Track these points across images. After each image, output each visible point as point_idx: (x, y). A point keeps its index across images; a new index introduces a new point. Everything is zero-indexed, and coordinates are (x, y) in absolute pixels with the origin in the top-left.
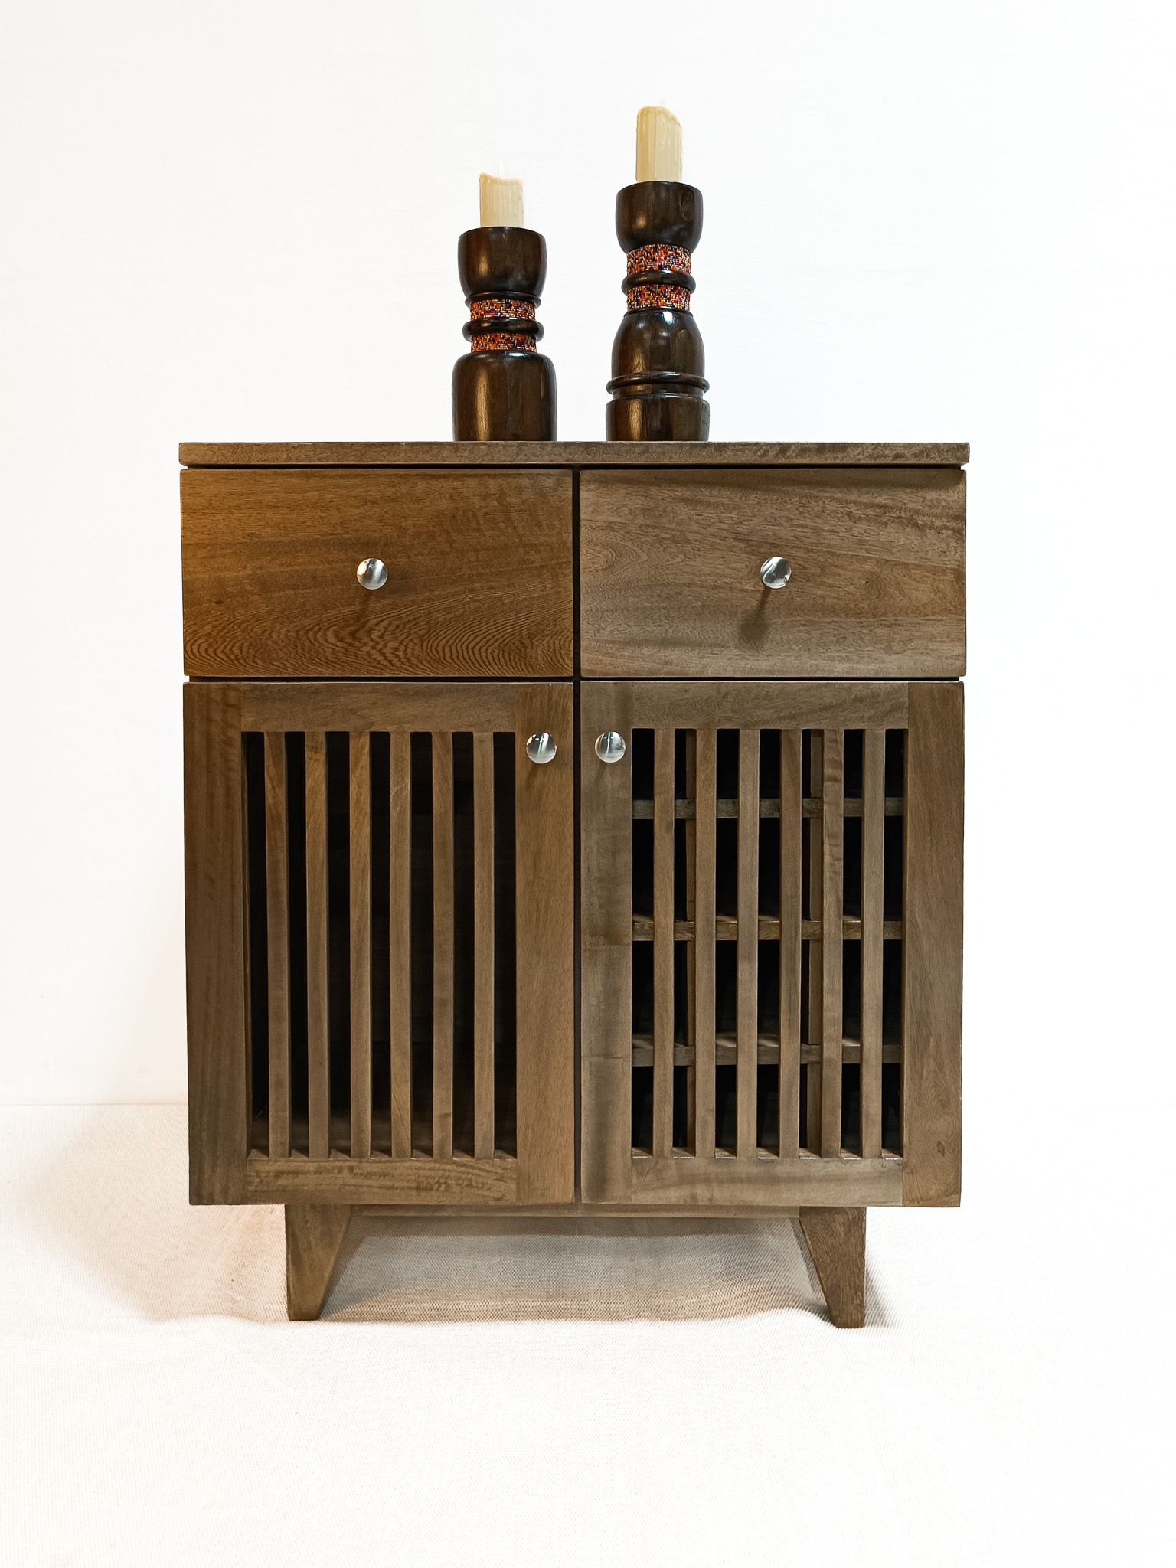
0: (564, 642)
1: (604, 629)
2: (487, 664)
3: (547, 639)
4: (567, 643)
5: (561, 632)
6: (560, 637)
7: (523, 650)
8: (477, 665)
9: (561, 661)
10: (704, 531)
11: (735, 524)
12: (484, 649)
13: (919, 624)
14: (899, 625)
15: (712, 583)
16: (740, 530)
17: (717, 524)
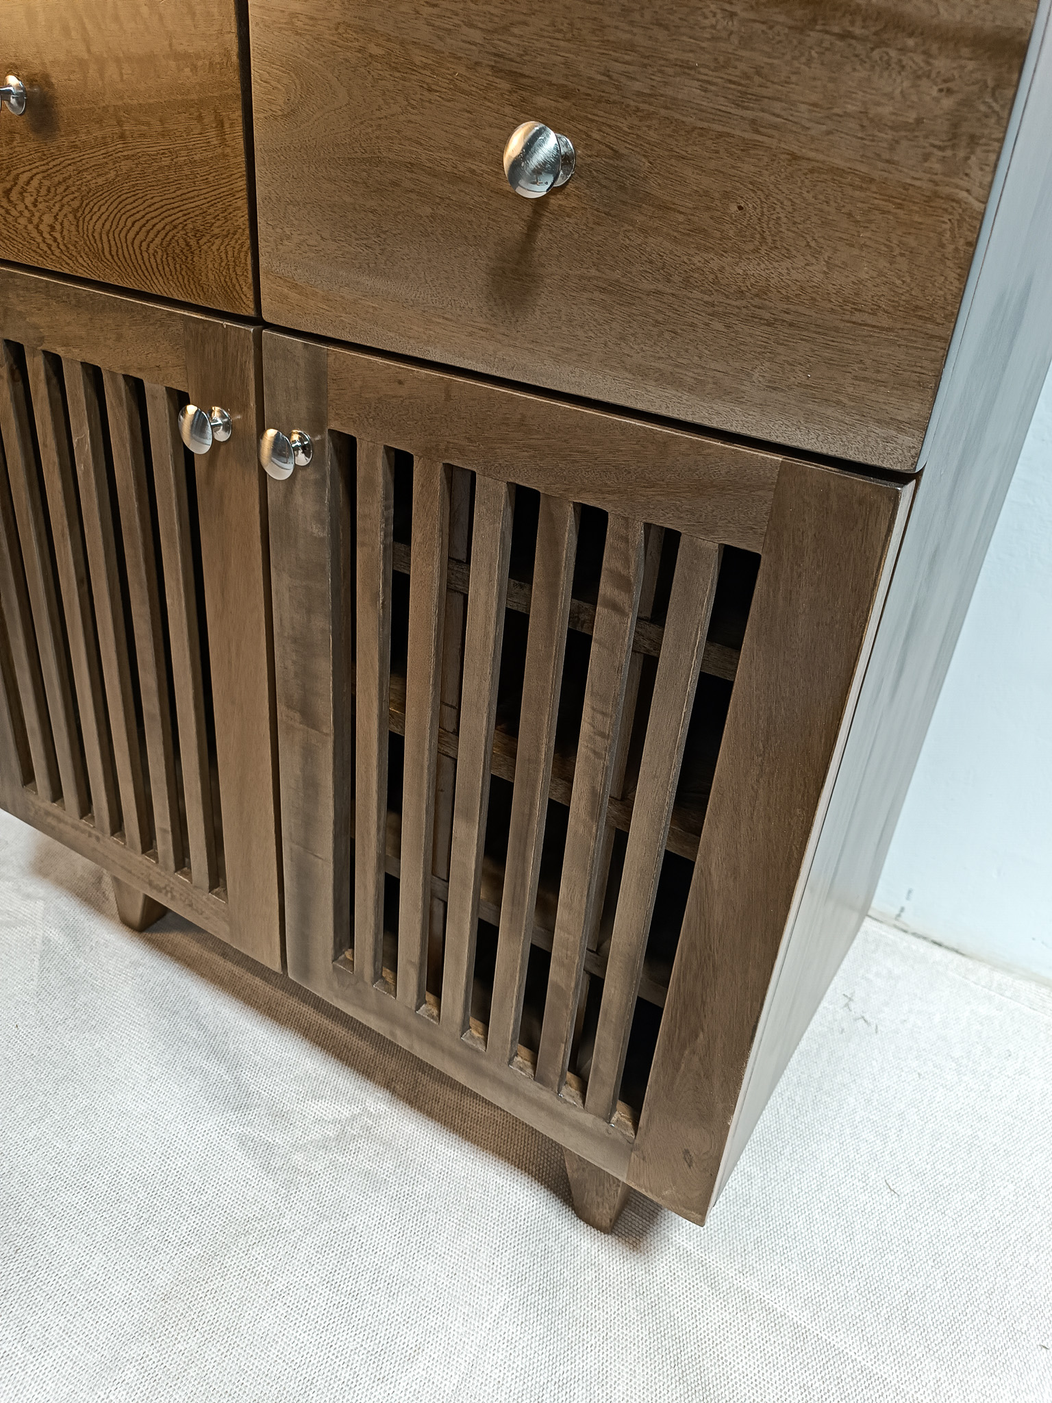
0: (239, 252)
1: (289, 238)
2: (151, 273)
3: (218, 242)
4: (242, 255)
5: (234, 234)
6: (233, 243)
7: (190, 258)
8: (140, 272)
9: (238, 288)
10: (439, 46)
11: (495, 31)
12: (144, 245)
13: (837, 329)
14: (791, 325)
15: (449, 169)
16: (503, 47)
17: (465, 29)
